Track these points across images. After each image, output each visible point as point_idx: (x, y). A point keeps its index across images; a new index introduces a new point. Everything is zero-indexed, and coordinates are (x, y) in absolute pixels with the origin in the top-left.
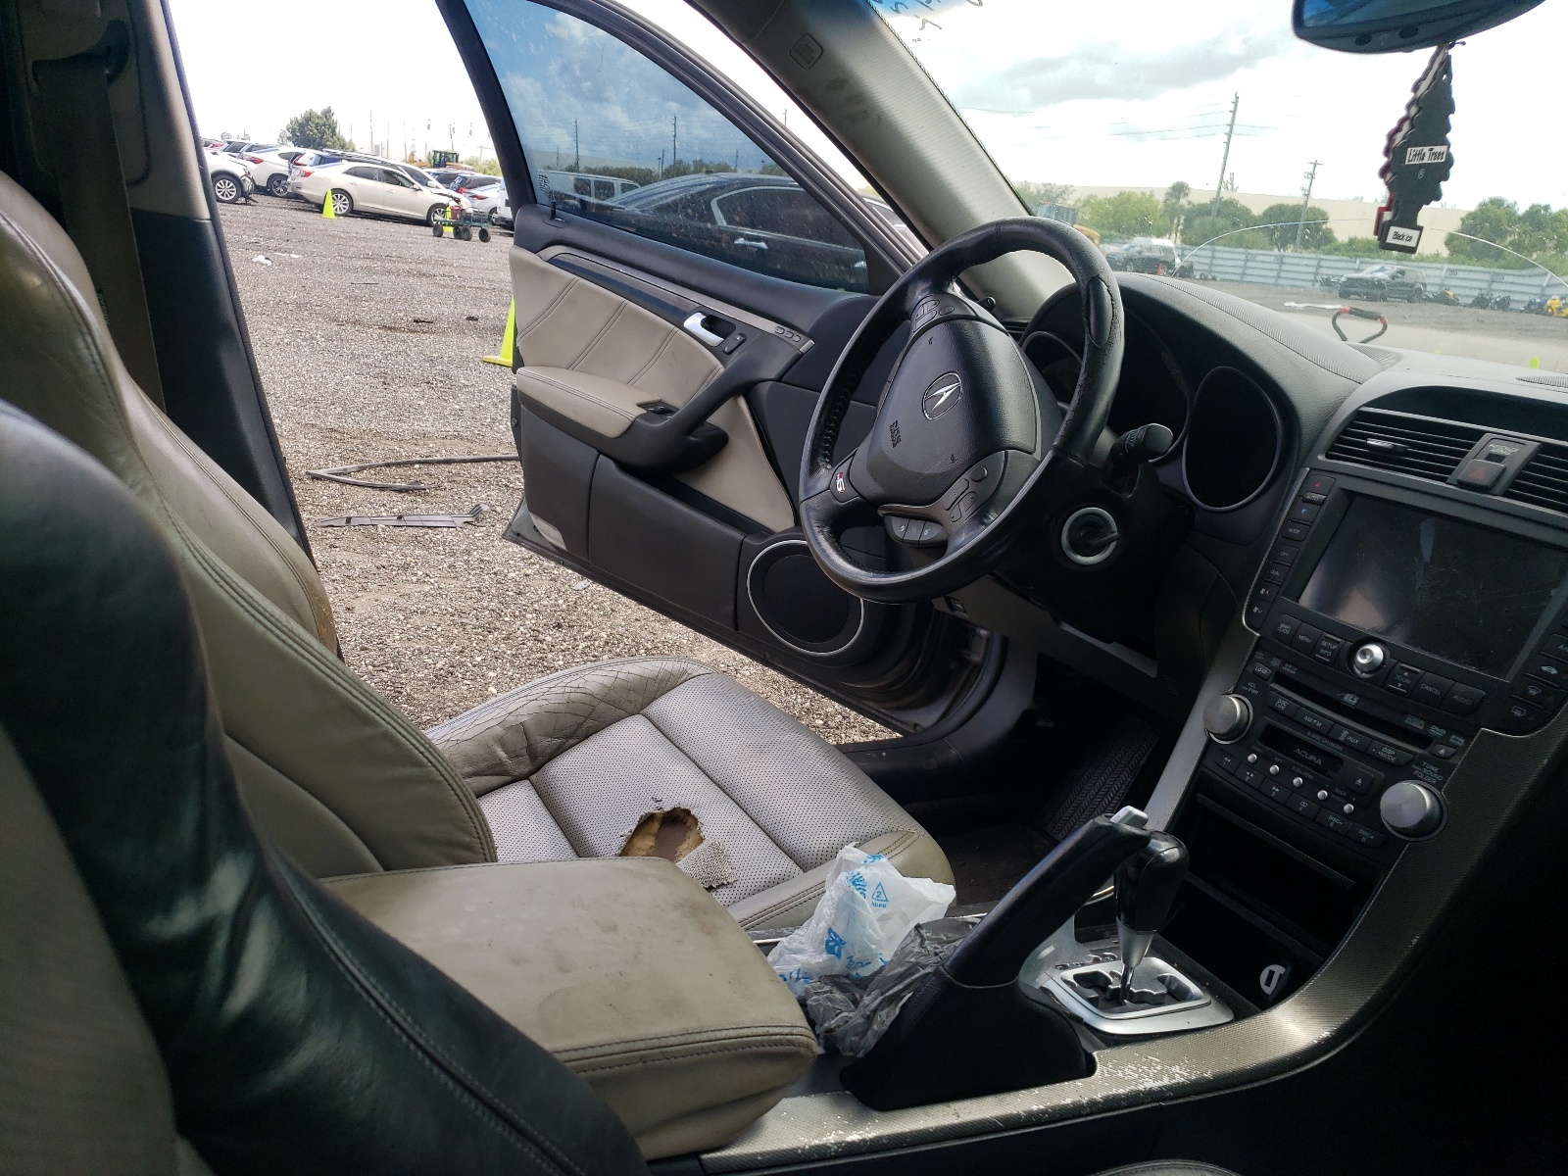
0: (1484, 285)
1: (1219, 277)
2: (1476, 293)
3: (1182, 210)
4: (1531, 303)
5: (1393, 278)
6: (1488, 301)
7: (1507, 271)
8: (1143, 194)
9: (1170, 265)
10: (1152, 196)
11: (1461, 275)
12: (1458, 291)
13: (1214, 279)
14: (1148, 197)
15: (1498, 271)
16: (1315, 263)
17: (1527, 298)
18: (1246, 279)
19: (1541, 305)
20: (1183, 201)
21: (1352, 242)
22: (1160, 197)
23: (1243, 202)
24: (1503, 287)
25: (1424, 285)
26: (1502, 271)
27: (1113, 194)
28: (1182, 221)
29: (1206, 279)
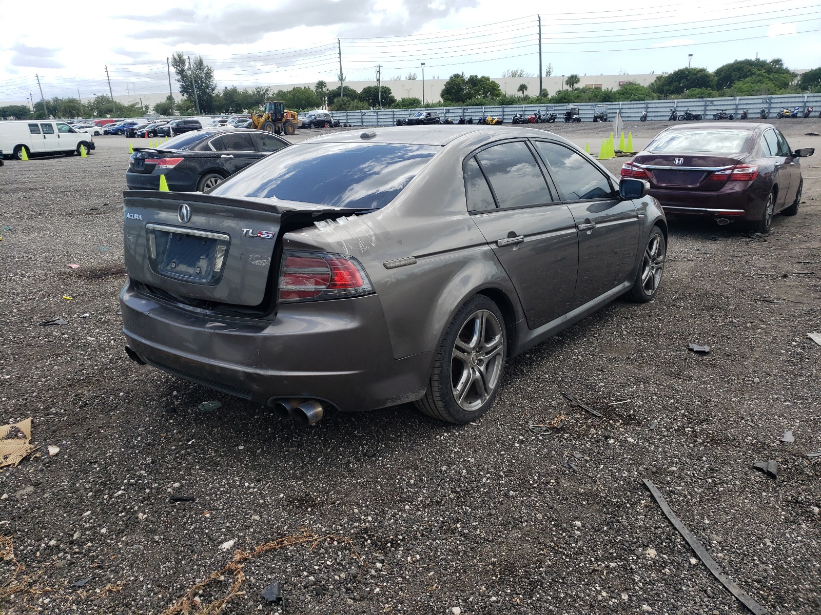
0: (461, 114)
1: (352, 124)
2: (459, 118)
3: (325, 93)
4: (480, 120)
5: (426, 117)
6: (465, 120)
7: (469, 107)
8: (305, 87)
9: (329, 122)
10: (309, 88)
11: (451, 111)
12: (453, 118)
13: (350, 126)
14: (307, 89)
15: (465, 107)
16: (391, 113)
17: (478, 118)
18: (364, 124)
19: (484, 120)
20: (324, 89)
21: (403, 100)
22: (313, 88)
23: (352, 87)
24: (468, 114)
25: (439, 118)
26: (466, 107)
27: (290, 89)
28: (326, 99)
29: (346, 126)
